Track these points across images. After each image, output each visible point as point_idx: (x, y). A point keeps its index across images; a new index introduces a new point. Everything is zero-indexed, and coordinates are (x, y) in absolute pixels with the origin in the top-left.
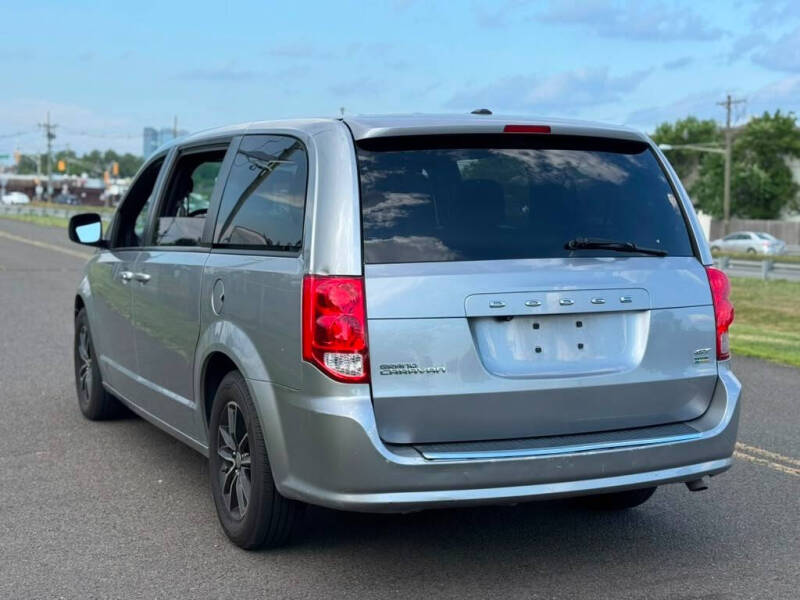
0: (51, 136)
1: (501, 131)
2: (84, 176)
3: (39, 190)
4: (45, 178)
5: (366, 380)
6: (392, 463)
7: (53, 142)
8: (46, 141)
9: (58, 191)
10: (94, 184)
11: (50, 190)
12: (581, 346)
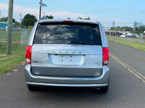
0: (114, 24)
1: (63, 22)
2: (120, 31)
3: (110, 33)
4: (112, 31)
5: (30, 63)
6: (32, 77)
7: (114, 25)
8: (113, 25)
9: (114, 33)
10: (121, 32)
11: (113, 33)
12: (71, 60)
